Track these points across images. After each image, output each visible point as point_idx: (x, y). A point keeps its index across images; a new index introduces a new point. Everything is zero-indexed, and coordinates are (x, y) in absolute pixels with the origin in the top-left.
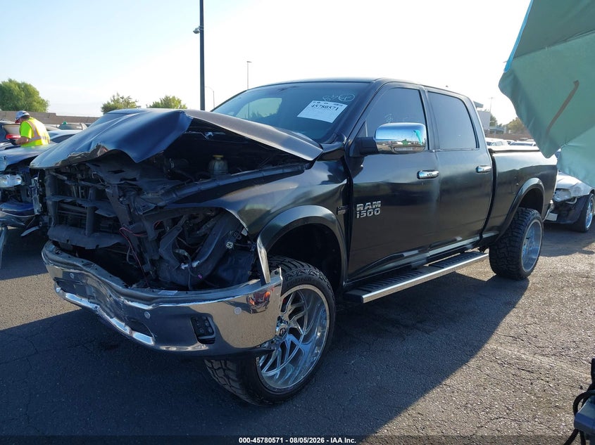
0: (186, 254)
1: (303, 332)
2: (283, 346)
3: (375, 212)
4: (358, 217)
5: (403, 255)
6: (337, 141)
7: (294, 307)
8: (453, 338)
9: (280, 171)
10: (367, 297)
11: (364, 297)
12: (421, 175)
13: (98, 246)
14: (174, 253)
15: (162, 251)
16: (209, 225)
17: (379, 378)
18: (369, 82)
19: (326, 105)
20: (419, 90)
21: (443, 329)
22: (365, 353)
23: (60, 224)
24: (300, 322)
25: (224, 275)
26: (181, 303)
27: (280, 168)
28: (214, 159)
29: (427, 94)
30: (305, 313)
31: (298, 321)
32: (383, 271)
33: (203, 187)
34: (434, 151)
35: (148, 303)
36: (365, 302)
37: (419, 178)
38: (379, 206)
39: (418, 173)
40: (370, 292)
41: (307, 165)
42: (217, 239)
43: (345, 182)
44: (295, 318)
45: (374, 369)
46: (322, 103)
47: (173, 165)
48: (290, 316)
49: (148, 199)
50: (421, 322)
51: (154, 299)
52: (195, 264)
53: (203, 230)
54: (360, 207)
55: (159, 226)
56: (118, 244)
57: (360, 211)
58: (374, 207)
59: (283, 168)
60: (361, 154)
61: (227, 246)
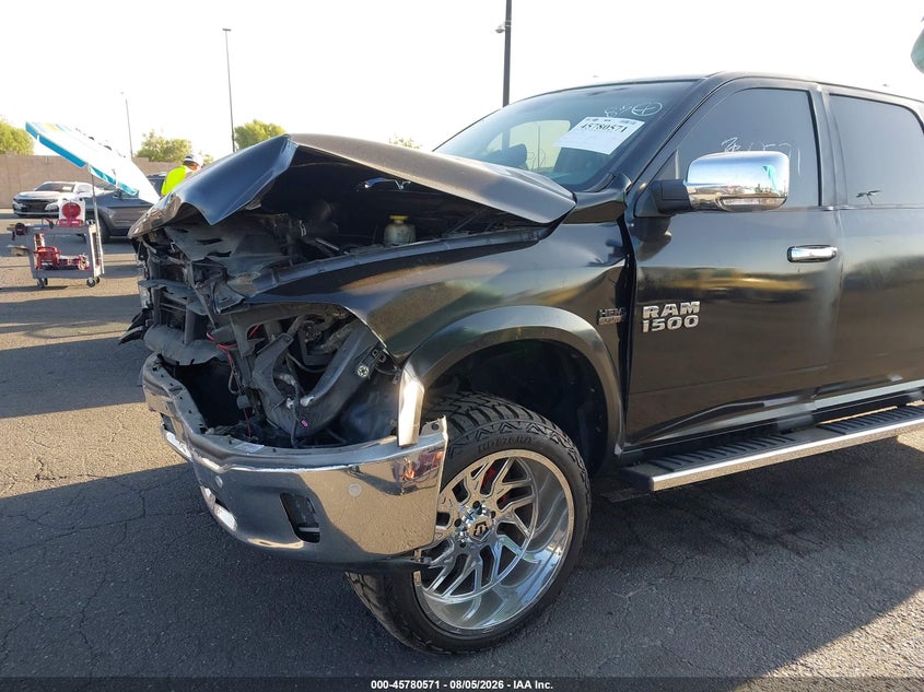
0: (293, 382)
1: (529, 533)
2: (486, 554)
3: (687, 321)
4: (646, 329)
5: (763, 404)
6: (611, 187)
7: (508, 487)
8: (853, 571)
9: (482, 242)
10: (661, 481)
11: (656, 479)
12: (796, 254)
13: (193, 361)
14: (277, 381)
15: (257, 375)
16: (339, 334)
17: (671, 631)
18: (696, 80)
19: (607, 123)
20: (808, 93)
21: (837, 550)
22: (661, 580)
23: (163, 324)
24: (524, 513)
25: (360, 423)
26: (263, 467)
27: (484, 237)
28: (392, 222)
29: (826, 99)
30: (534, 500)
31: (519, 511)
32: (711, 432)
33: (328, 268)
34: (831, 208)
35: (221, 461)
36: (656, 488)
37: (791, 260)
38: (697, 310)
39: (790, 250)
40: (671, 471)
41: (542, 231)
42: (349, 359)
43: (622, 264)
44: (512, 506)
45: (667, 613)
46: (601, 120)
47: (304, 232)
48: (501, 503)
49: (235, 286)
50: (793, 532)
51: (228, 455)
52: (306, 401)
53: (330, 342)
54: (649, 311)
55: (258, 334)
56: (215, 359)
57: (651, 320)
58: (683, 311)
59: (488, 237)
60: (661, 211)
61: (359, 373)
